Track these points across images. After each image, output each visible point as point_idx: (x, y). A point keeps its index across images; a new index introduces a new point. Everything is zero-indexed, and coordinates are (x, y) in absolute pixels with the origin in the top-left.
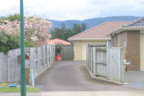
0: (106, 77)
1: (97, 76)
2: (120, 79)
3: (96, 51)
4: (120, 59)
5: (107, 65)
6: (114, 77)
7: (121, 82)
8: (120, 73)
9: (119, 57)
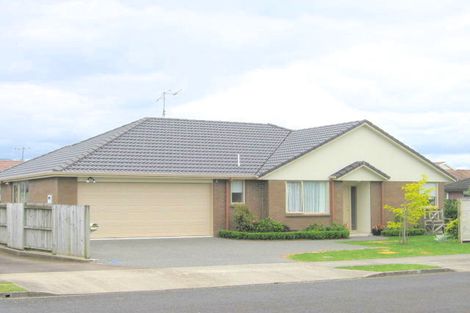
0: (50, 252)
1: (26, 249)
2: (83, 253)
3: (25, 209)
4: (82, 223)
5: (54, 231)
6: (69, 249)
7: (86, 257)
8: (82, 244)
9: (83, 219)
